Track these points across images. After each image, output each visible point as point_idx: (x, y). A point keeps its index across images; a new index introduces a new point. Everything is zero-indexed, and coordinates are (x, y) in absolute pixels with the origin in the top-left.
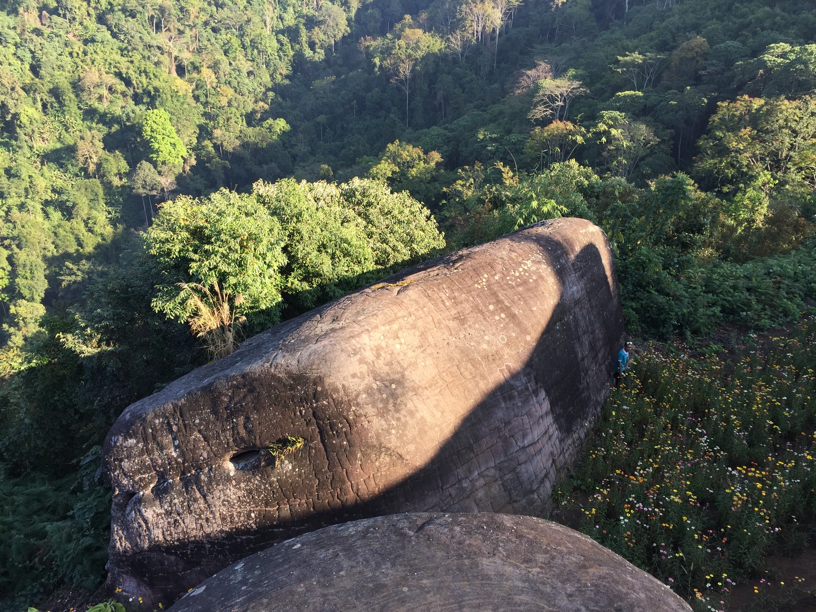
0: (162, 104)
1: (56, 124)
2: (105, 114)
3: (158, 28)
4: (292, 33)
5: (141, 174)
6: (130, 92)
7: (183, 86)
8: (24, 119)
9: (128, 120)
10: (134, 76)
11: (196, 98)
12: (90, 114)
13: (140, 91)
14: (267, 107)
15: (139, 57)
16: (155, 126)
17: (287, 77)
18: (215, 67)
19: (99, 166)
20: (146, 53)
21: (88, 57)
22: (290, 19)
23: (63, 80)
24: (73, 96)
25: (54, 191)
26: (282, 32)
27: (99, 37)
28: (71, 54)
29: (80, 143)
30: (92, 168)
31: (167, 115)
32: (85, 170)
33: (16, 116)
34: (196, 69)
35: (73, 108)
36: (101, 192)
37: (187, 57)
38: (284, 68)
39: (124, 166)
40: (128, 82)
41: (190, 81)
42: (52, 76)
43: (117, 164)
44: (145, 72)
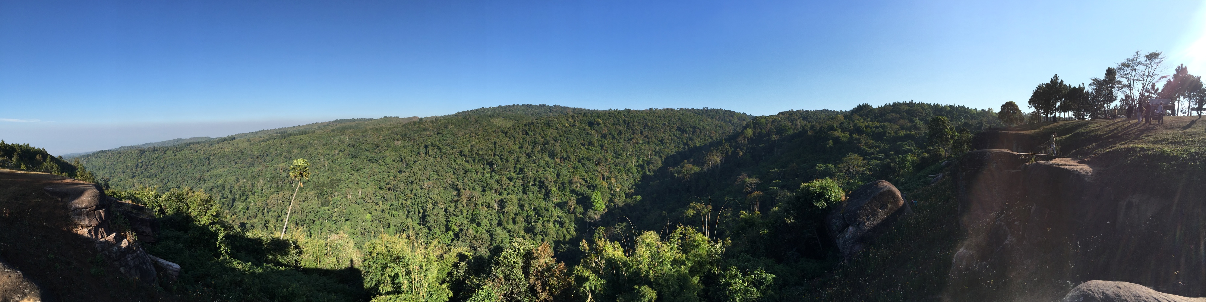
0: (597, 190)
1: (561, 194)
2: (578, 192)
3: (597, 165)
4: (642, 167)
5: (589, 214)
6: (587, 185)
7: (604, 183)
8: (553, 192)
9: (585, 194)
10: (588, 179)
11: (609, 188)
12: (573, 191)
13: (590, 185)
14: (633, 191)
15: (591, 174)
16: (595, 197)
17: (639, 181)
18: (616, 177)
19: (574, 209)
20: (593, 172)
21: (575, 173)
22: (641, 162)
23: (566, 180)
24: (568, 185)
25: (558, 217)
26: (638, 166)
27: (579, 167)
28: (569, 172)
29: (569, 201)
30: (572, 210)
31: (600, 193)
32: (569, 210)
33: (550, 191)
34: (609, 178)
35: (568, 189)
36: (573, 219)
37: (606, 174)
38: (639, 178)
39: (582, 210)
40: (586, 181)
41: (607, 182)
42: (563, 178)
43: (580, 209)
44: (593, 179)
